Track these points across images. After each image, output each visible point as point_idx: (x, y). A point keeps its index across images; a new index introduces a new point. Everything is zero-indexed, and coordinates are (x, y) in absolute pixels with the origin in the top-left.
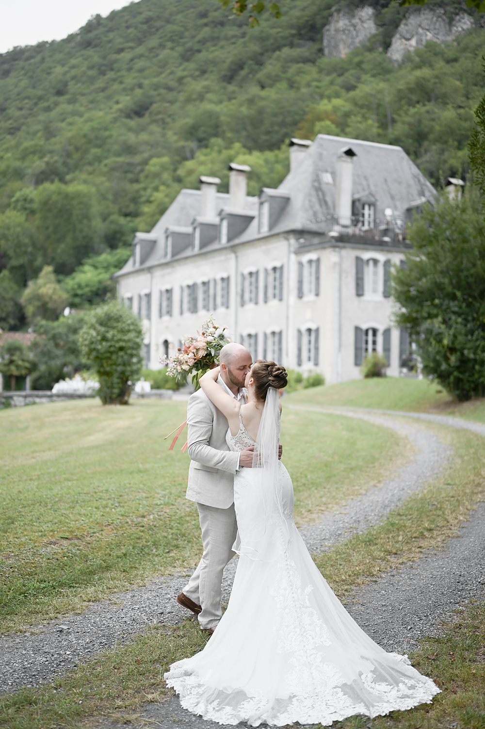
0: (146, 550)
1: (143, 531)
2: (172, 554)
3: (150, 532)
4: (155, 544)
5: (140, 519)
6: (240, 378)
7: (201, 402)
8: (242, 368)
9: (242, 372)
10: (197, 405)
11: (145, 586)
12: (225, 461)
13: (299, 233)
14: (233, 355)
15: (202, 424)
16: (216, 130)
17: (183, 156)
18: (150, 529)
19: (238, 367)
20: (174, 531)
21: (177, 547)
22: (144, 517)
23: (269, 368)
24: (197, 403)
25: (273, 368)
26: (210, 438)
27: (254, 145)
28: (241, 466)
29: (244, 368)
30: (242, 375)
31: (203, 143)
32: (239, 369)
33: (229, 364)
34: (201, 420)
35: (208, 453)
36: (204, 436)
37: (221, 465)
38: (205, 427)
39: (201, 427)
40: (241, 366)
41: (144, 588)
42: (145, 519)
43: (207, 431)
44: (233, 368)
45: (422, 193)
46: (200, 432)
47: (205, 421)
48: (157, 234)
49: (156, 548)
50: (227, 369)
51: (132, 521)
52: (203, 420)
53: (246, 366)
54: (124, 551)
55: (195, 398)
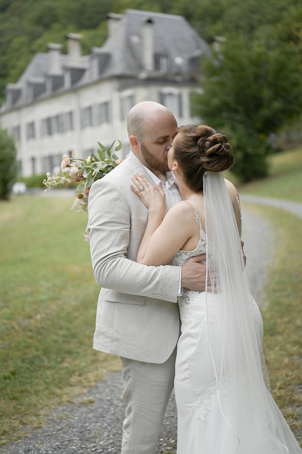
0: (37, 362)
1: (31, 338)
2: (65, 365)
3: (39, 337)
4: (46, 353)
5: (27, 322)
6: (160, 157)
7: (110, 191)
8: (162, 140)
9: (162, 148)
10: (103, 196)
11: (40, 428)
12: (158, 283)
13: (120, 78)
14: (148, 120)
15: (113, 226)
16: (55, 19)
17: (34, 37)
18: (39, 333)
19: (155, 139)
20: (63, 332)
21: (69, 352)
22: (30, 317)
23: (199, 141)
24: (104, 193)
25: (204, 141)
26: (128, 248)
27: (81, 27)
28: (185, 289)
29: (165, 140)
30: (162, 153)
31: (47, 26)
32: (158, 143)
33: (142, 135)
34: (112, 220)
35: (127, 271)
36: (119, 244)
37: (152, 289)
38: (117, 230)
39: (112, 231)
40: (159, 138)
41: (40, 431)
42: (32, 321)
43: (123, 237)
44: (148, 141)
45: (198, 48)
46: (112, 239)
47: (117, 221)
48: (21, 85)
49: (48, 358)
50: (139, 145)
51: (19, 325)
52: (114, 220)
53: (168, 137)
54: (12, 369)
55: (100, 185)
